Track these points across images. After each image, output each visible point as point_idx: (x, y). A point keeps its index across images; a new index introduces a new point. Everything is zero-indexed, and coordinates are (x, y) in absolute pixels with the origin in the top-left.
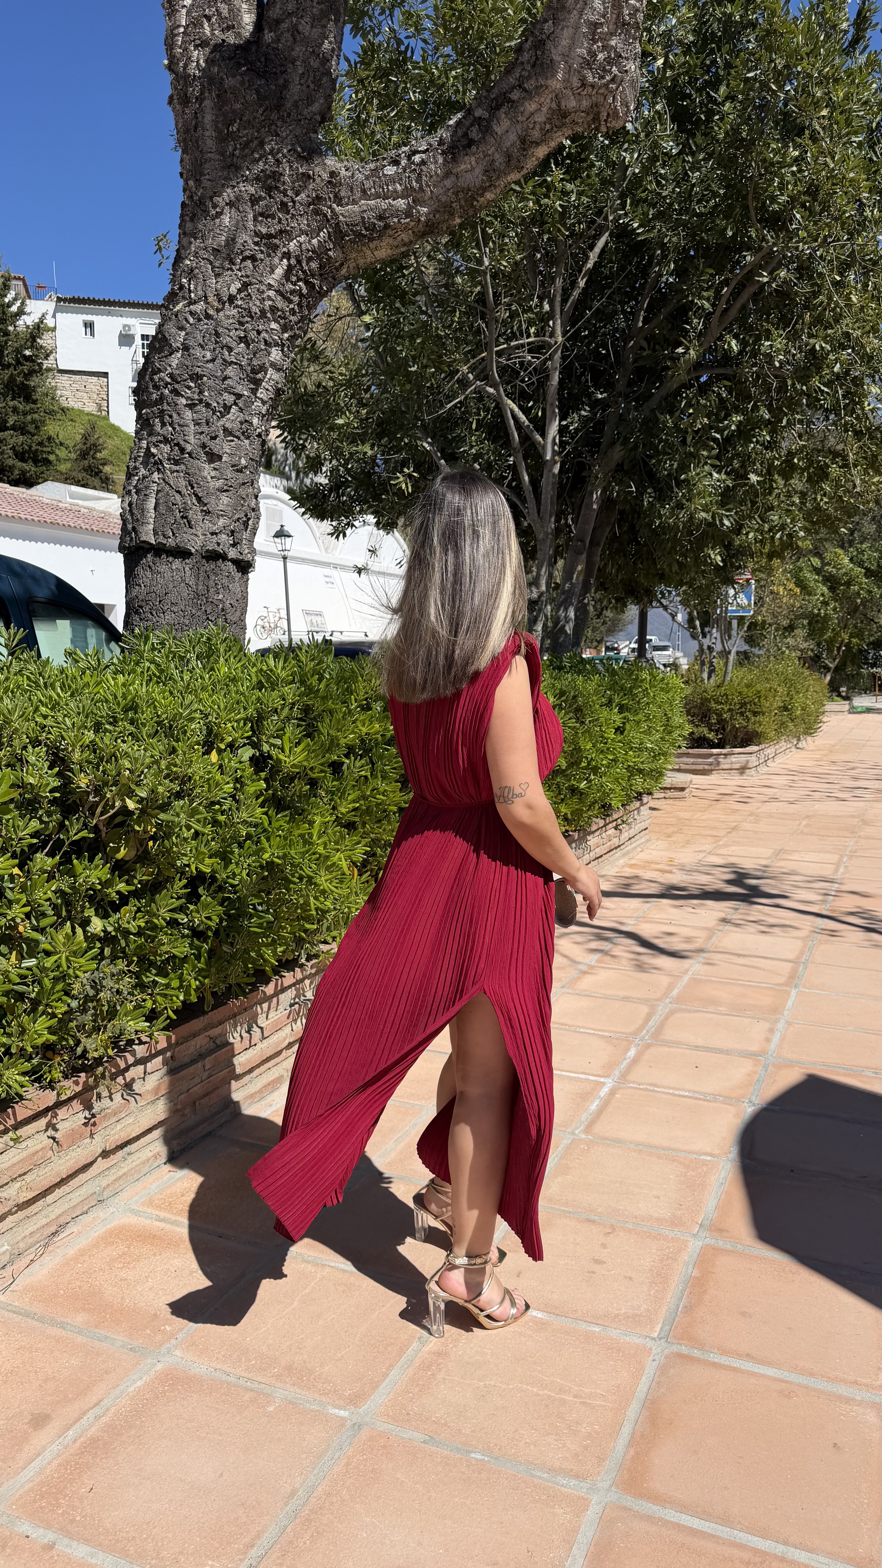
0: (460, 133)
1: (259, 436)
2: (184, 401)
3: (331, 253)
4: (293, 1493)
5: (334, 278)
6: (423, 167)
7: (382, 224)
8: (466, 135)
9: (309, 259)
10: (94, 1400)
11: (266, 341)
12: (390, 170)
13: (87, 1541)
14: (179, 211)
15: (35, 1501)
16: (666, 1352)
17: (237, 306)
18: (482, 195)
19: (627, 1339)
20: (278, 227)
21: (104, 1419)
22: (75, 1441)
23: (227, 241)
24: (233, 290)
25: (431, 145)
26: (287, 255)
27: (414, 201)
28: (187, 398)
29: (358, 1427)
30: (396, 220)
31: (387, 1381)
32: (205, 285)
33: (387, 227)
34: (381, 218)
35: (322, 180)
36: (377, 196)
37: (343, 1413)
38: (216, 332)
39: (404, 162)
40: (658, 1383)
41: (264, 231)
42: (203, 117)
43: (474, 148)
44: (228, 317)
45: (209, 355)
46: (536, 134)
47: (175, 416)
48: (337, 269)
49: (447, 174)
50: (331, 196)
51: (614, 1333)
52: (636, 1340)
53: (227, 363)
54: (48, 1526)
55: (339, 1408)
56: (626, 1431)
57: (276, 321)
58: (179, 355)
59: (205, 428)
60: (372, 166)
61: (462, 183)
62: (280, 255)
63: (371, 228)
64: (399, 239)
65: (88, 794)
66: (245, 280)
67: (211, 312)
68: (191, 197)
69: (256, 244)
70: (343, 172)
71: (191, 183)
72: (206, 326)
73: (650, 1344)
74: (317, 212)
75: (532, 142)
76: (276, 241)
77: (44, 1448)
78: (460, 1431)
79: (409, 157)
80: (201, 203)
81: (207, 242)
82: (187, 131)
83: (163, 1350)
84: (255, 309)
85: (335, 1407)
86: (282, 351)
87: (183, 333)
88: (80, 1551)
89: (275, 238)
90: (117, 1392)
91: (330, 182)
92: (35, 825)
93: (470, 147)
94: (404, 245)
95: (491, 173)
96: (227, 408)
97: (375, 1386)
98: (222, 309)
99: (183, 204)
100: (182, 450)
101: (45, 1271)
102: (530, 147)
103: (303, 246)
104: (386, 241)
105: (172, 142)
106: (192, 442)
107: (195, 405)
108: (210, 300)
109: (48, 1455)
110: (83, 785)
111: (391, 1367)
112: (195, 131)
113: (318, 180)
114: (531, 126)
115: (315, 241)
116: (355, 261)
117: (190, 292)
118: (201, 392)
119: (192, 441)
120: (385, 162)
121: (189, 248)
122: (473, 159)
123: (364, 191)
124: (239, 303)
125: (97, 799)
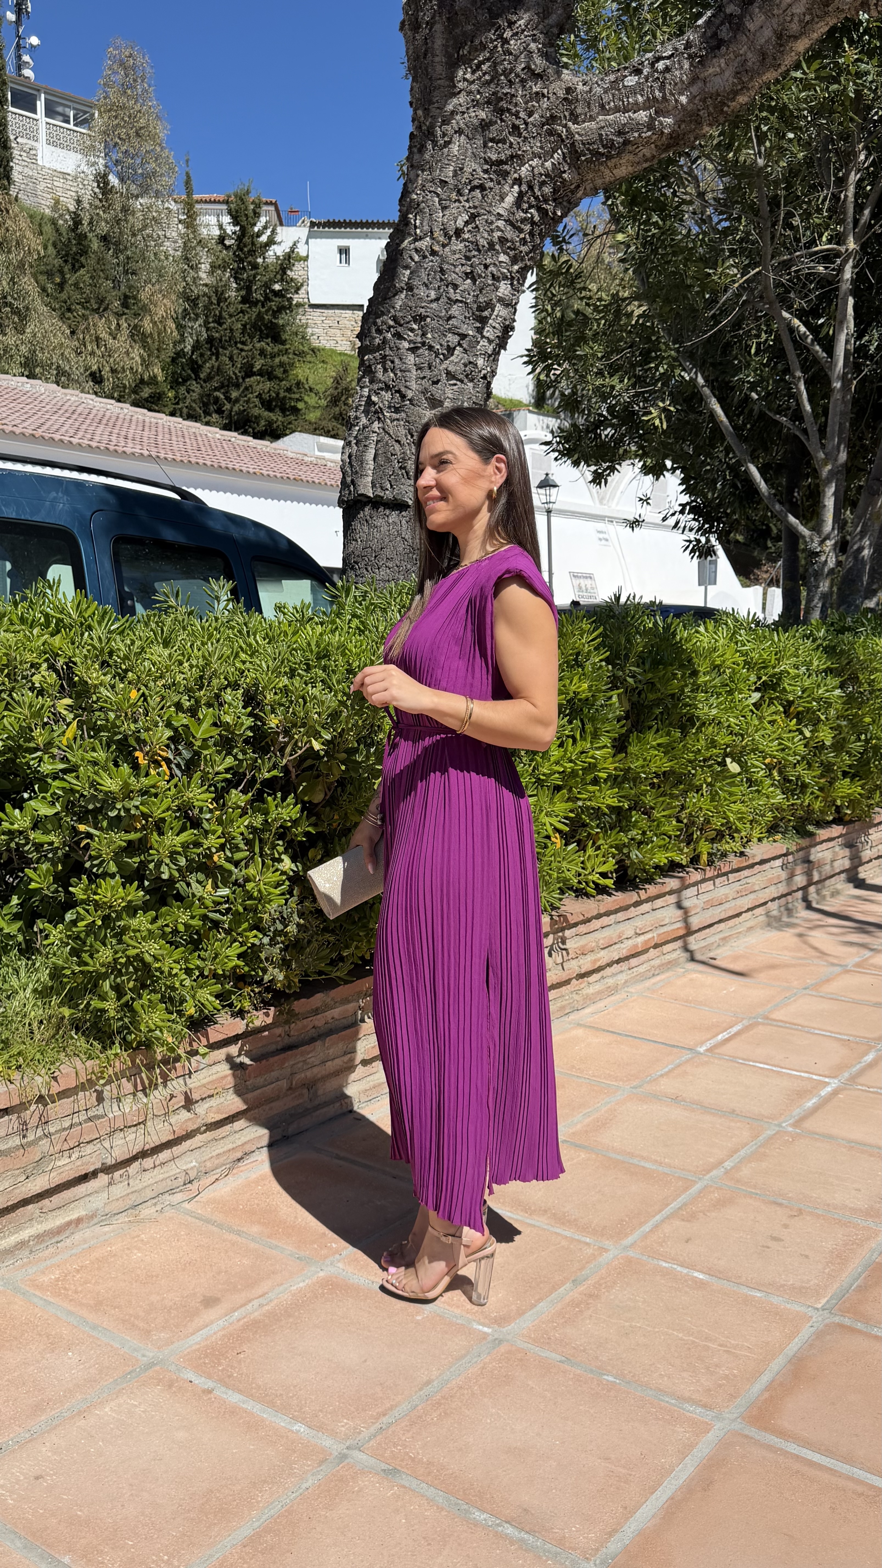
0: (709, 34)
1: (484, 377)
2: (406, 345)
3: (565, 176)
4: (428, 1383)
5: (569, 202)
6: (668, 76)
7: (621, 140)
8: (715, 34)
9: (543, 184)
10: (260, 1292)
11: (493, 275)
12: (631, 81)
13: (240, 1392)
14: (407, 143)
15: (200, 1358)
16: (827, 1321)
17: (464, 240)
18: (733, 99)
19: (788, 1306)
20: (508, 153)
21: (267, 1308)
22: (239, 1320)
23: (455, 171)
24: (460, 223)
25: (676, 49)
26: (518, 181)
27: (656, 112)
28: (410, 342)
29: (499, 1342)
30: (636, 135)
31: (535, 1310)
32: (431, 220)
33: (626, 142)
34: (620, 133)
35: (557, 98)
36: (617, 110)
37: (486, 1329)
38: (442, 269)
39: (646, 71)
40: (811, 1345)
41: (494, 157)
42: (433, 43)
43: (723, 49)
44: (454, 252)
45: (433, 295)
46: (795, 27)
47: (397, 361)
48: (573, 192)
49: (694, 80)
50: (567, 114)
51: (775, 1300)
52: (796, 1308)
53: (452, 302)
54: (209, 1377)
55: (484, 1325)
56: (765, 1379)
57: (505, 253)
58: (403, 296)
59: (427, 373)
60: (612, 77)
61: (711, 88)
62: (510, 182)
63: (610, 145)
64: (641, 154)
65: (278, 734)
66: (472, 211)
67: (436, 248)
68: (419, 128)
69: (486, 171)
70: (580, 87)
71: (420, 112)
72: (431, 263)
73: (810, 1312)
74: (550, 133)
75: (790, 37)
76: (506, 167)
77: (212, 1322)
78: (597, 1358)
79: (652, 65)
80: (430, 134)
81: (434, 174)
82: (417, 58)
83: (328, 1262)
84: (483, 242)
85: (480, 1324)
86: (512, 284)
87: (408, 272)
88: (234, 1398)
89: (506, 164)
90: (281, 1288)
91: (565, 99)
92: (229, 761)
93: (718, 47)
94: (646, 161)
95: (744, 73)
96: (451, 350)
97: (521, 1313)
98: (447, 245)
99: (412, 136)
100: (403, 397)
101: (228, 1189)
102: (787, 41)
103: (536, 171)
104: (626, 158)
105: (403, 70)
106: (413, 388)
107: (417, 348)
108: (436, 235)
109: (214, 1327)
110: (273, 726)
111: (541, 1300)
112: (425, 58)
113: (553, 98)
114: (789, 19)
115: (548, 164)
116: (592, 182)
117: (416, 227)
118: (424, 335)
119: (413, 385)
120: (626, 73)
121: (416, 180)
122: (722, 61)
123: (602, 106)
124: (466, 236)
125: (286, 739)
